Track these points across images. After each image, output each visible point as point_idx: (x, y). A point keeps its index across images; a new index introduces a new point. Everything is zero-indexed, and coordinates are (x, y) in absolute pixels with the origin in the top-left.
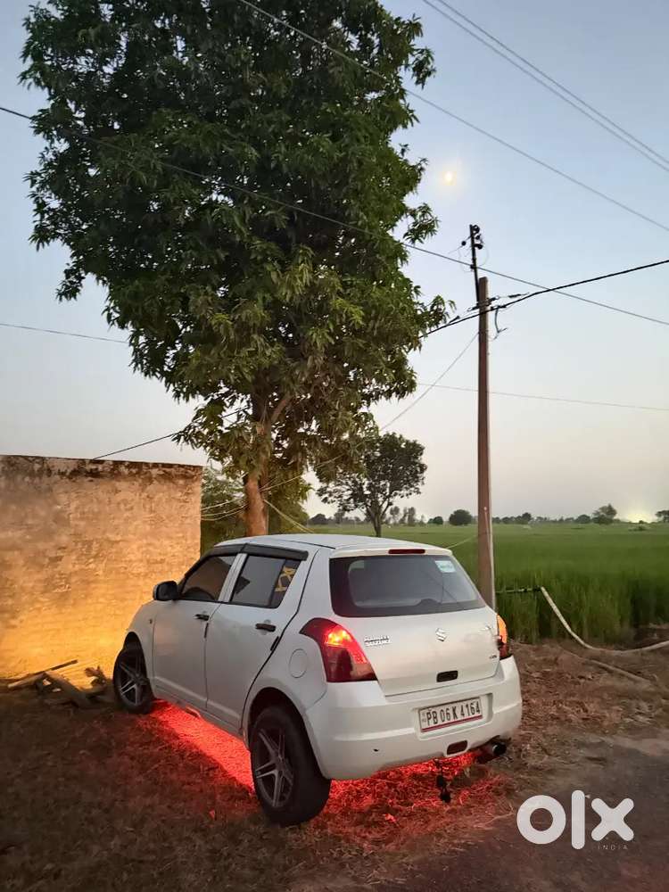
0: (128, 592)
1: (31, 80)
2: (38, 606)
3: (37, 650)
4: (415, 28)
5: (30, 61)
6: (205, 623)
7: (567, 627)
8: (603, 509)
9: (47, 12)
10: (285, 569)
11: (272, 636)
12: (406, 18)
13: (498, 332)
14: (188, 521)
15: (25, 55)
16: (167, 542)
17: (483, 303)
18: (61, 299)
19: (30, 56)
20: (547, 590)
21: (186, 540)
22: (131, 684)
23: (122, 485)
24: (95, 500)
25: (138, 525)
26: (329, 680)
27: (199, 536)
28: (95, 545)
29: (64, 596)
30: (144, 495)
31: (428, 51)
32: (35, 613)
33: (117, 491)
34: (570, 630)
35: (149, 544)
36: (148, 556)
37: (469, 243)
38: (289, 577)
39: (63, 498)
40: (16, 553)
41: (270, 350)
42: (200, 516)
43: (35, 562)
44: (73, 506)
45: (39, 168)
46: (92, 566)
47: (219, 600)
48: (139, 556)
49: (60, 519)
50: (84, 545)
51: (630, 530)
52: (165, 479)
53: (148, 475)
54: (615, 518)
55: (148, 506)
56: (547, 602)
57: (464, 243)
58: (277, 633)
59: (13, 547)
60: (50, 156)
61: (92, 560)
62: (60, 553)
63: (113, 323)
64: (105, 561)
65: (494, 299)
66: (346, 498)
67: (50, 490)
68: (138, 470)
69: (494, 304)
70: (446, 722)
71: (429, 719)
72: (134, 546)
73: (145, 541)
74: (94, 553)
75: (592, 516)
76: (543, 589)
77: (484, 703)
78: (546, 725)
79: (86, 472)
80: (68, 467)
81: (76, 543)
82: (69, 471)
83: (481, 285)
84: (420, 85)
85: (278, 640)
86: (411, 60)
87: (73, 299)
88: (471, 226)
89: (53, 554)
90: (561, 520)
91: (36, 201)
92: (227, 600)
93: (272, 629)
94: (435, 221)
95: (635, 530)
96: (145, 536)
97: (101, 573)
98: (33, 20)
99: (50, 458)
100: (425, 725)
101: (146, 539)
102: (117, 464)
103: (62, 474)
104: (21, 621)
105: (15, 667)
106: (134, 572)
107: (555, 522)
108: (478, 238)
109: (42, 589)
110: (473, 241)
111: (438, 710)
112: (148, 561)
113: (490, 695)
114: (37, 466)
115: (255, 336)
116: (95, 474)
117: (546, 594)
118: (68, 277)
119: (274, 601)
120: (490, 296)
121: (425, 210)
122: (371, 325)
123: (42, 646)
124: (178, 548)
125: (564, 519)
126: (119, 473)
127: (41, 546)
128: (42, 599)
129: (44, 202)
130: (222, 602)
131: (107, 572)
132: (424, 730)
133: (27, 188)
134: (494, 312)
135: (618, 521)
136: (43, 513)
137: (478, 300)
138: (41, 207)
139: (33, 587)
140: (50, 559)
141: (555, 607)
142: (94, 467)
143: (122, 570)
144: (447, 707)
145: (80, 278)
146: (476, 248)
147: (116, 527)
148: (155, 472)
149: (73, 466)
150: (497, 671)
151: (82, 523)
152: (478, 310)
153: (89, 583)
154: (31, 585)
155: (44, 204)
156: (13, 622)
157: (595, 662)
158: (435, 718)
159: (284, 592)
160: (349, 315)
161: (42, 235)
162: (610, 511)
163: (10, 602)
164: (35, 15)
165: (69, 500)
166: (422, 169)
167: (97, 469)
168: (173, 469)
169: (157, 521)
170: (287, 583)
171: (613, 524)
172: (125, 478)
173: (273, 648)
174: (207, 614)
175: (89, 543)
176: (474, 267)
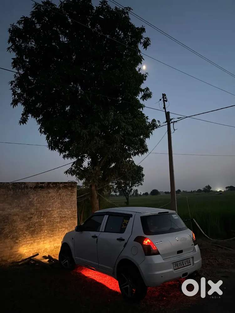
0: (54, 228)
1: (11, 50)
2: (25, 235)
3: (25, 251)
4: (143, 30)
5: (11, 44)
6: (96, 239)
7: (203, 232)
8: (206, 187)
9: (16, 26)
10: (125, 220)
11: (123, 243)
12: (140, 27)
13: (175, 130)
14: (73, 202)
15: (9, 42)
16: (66, 210)
17: (168, 120)
18: (20, 124)
19: (11, 42)
20: (195, 219)
21: (72, 209)
22: (66, 260)
23: (50, 191)
24: (42, 197)
25: (57, 204)
26: (146, 255)
27: (76, 207)
28: (43, 213)
29: (34, 231)
30: (58, 194)
31: (148, 38)
32: (24, 237)
33: (49, 193)
34: (204, 234)
35: (61, 211)
36: (60, 215)
37: (162, 100)
38: (126, 223)
39: (32, 196)
40: (17, 217)
41: (101, 142)
42: (76, 200)
43: (23, 219)
44: (35, 199)
45: (14, 79)
46: (42, 220)
47: (100, 231)
48: (58, 216)
49: (31, 204)
50: (39, 212)
51: (217, 194)
52: (65, 188)
53: (59, 187)
54: (211, 190)
55: (59, 198)
56: (196, 224)
57: (160, 100)
58: (126, 241)
59: (16, 215)
60: (18, 75)
61: (42, 218)
62: (31, 216)
63: (42, 133)
64: (46, 218)
65: (172, 119)
66: (115, 188)
67: (28, 194)
68: (56, 185)
69: (172, 121)
70: (181, 267)
71: (176, 266)
72: (56, 212)
73: (59, 210)
74: (43, 215)
75: (202, 189)
76: (194, 219)
77: (191, 260)
78: (206, 267)
79: (39, 187)
80: (33, 186)
81: (37, 212)
82: (33, 187)
83: (167, 114)
84: (145, 49)
85: (126, 244)
86: (142, 41)
87: (24, 124)
88: (163, 94)
89: (29, 216)
90: (191, 192)
91: (13, 91)
92: (103, 230)
93: (124, 240)
94: (151, 93)
95: (218, 194)
96: (59, 208)
97: (45, 222)
98: (11, 29)
99: (27, 183)
100: (175, 268)
101: (59, 209)
102: (49, 183)
103: (31, 188)
104: (20, 241)
105: (18, 257)
106: (56, 221)
107: (189, 192)
108: (165, 98)
109: (26, 229)
110: (164, 99)
111: (178, 263)
112: (60, 217)
113: (193, 258)
114: (23, 186)
115: (96, 137)
116: (42, 187)
117: (195, 221)
118: (23, 116)
119: (122, 231)
120: (171, 118)
121: (147, 89)
122: (134, 131)
123: (26, 249)
124: (70, 212)
125: (192, 191)
126: (50, 187)
127: (25, 213)
128: (27, 233)
129: (15, 91)
130: (102, 232)
131: (47, 222)
132: (175, 270)
133: (10, 87)
134: (173, 123)
135: (212, 191)
136: (25, 202)
137: (167, 119)
138: (14, 93)
139: (23, 228)
140: (28, 218)
141: (198, 225)
142: (41, 185)
143: (52, 221)
144: (181, 262)
145: (27, 116)
146: (165, 102)
147: (50, 206)
148: (61, 185)
149: (34, 185)
150: (194, 250)
151: (38, 205)
152: (167, 123)
153: (41, 226)
154: (22, 227)
155: (16, 92)
156: (17, 241)
157: (215, 244)
158: (178, 265)
159: (125, 228)
160: (127, 128)
161: (15, 103)
162: (209, 187)
163: (16, 234)
164: (12, 27)
165: (34, 197)
166: (146, 76)
167: (42, 185)
168: (67, 184)
169: (63, 203)
170: (126, 225)
171: (210, 192)
172: (51, 188)
173: (125, 246)
174: (97, 236)
175: (41, 211)
176: (164, 108)
